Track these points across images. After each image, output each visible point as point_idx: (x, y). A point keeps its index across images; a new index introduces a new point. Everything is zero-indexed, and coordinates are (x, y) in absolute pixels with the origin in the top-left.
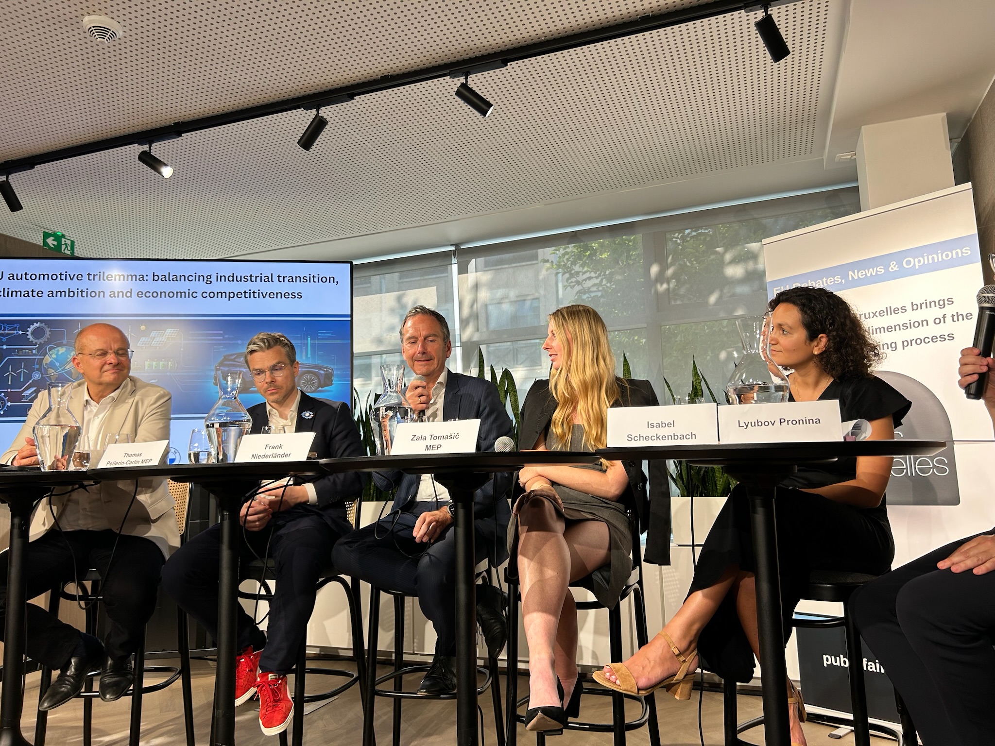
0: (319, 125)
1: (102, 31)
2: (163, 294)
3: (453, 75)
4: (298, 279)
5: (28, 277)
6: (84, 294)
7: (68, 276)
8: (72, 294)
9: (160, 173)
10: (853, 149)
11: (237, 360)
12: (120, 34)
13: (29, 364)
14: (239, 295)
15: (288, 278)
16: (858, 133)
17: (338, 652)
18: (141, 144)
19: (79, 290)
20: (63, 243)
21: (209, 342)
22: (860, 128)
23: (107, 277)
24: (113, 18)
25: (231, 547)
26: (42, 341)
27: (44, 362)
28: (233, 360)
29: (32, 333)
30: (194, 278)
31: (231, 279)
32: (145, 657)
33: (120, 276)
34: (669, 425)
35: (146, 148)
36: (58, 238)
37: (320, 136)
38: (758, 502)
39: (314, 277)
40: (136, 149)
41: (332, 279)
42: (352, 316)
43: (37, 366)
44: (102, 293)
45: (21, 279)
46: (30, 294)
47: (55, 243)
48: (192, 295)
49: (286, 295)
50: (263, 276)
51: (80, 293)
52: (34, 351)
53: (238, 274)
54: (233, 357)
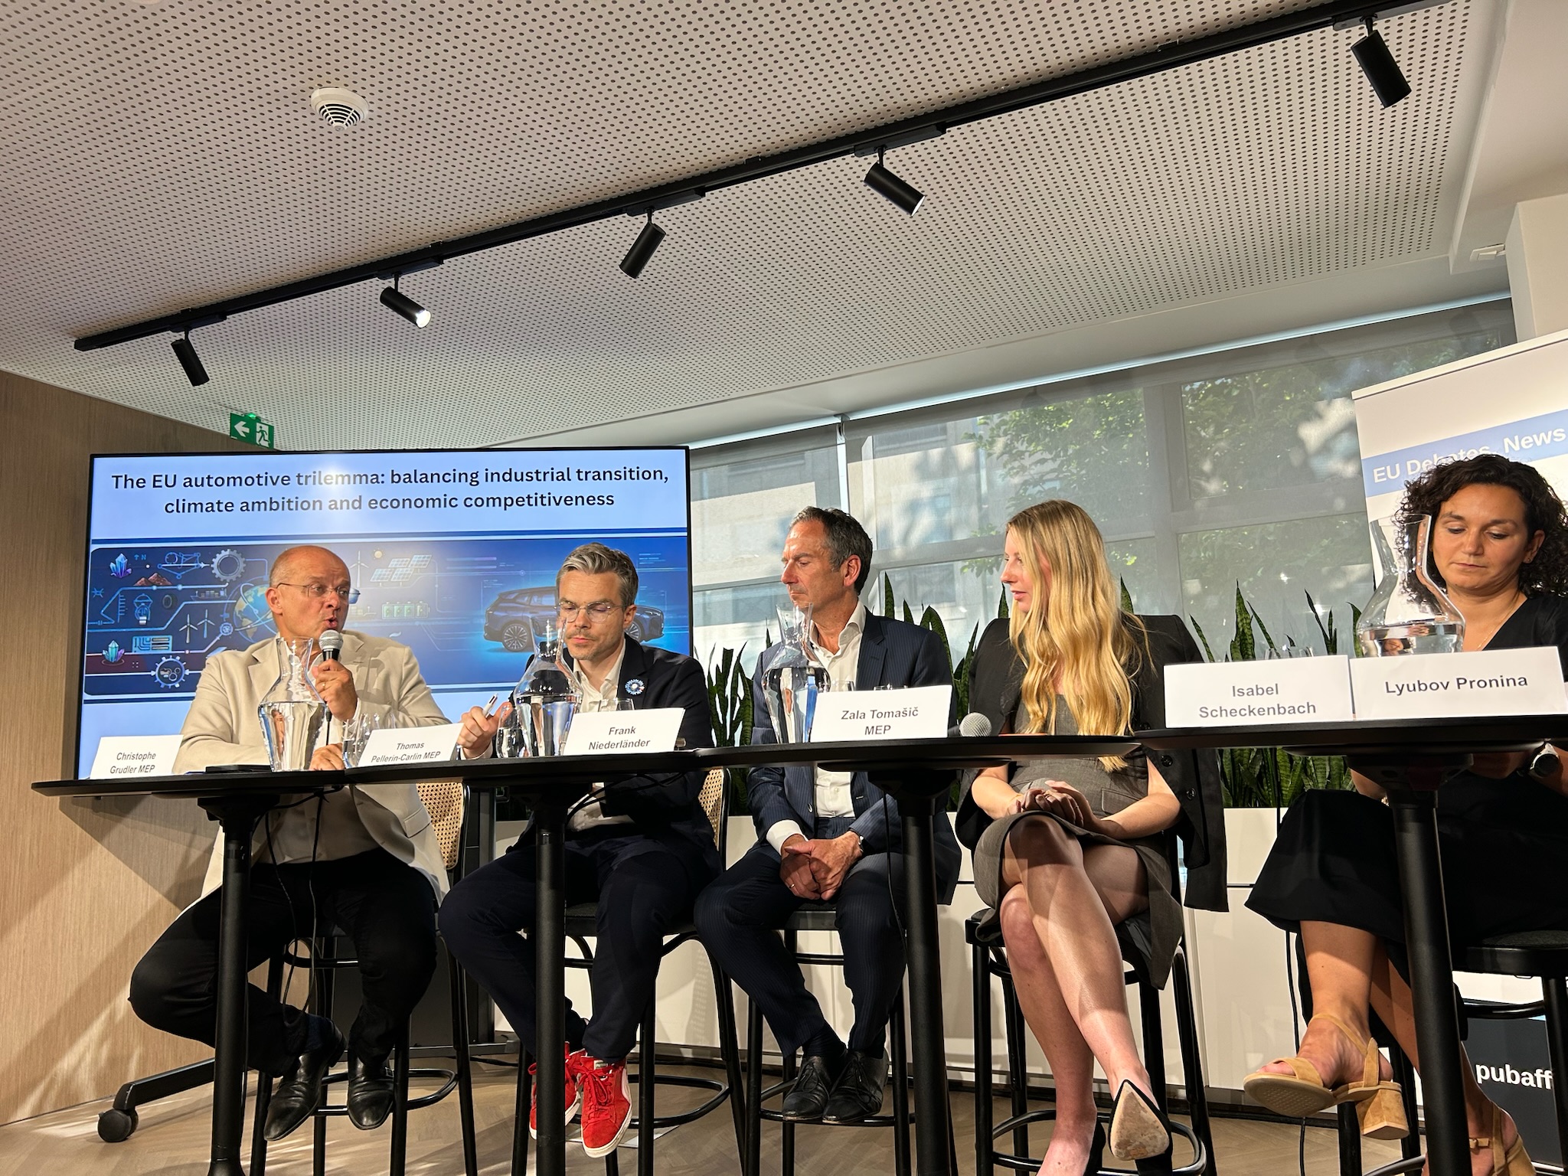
0: (652, 238)
1: (340, 111)
2: (407, 502)
3: (860, 151)
4: (608, 475)
5: (212, 482)
6: (293, 505)
7: (269, 479)
8: (274, 506)
9: (413, 320)
10: (1500, 242)
11: (518, 600)
12: (365, 114)
13: (216, 613)
14: (518, 502)
15: (592, 475)
16: (1510, 213)
17: (680, 1053)
18: (384, 278)
19: (286, 500)
20: (258, 429)
21: (477, 574)
22: (1514, 206)
23: (325, 479)
24: (355, 91)
25: (554, 885)
26: (233, 577)
27: (237, 609)
28: (513, 601)
29: (220, 566)
30: (451, 477)
31: (507, 477)
32: (410, 1055)
33: (343, 477)
34: (1268, 691)
35: (390, 283)
36: (251, 423)
37: (655, 253)
38: (1408, 813)
39: (631, 471)
40: (377, 286)
41: (658, 474)
42: (689, 529)
43: (226, 615)
44: (318, 504)
45: (202, 485)
46: (216, 507)
47: (247, 430)
48: (451, 503)
49: (590, 501)
50: (555, 471)
51: (286, 504)
52: (222, 593)
53: (518, 470)
54: (512, 597)
